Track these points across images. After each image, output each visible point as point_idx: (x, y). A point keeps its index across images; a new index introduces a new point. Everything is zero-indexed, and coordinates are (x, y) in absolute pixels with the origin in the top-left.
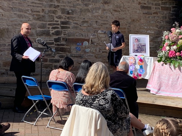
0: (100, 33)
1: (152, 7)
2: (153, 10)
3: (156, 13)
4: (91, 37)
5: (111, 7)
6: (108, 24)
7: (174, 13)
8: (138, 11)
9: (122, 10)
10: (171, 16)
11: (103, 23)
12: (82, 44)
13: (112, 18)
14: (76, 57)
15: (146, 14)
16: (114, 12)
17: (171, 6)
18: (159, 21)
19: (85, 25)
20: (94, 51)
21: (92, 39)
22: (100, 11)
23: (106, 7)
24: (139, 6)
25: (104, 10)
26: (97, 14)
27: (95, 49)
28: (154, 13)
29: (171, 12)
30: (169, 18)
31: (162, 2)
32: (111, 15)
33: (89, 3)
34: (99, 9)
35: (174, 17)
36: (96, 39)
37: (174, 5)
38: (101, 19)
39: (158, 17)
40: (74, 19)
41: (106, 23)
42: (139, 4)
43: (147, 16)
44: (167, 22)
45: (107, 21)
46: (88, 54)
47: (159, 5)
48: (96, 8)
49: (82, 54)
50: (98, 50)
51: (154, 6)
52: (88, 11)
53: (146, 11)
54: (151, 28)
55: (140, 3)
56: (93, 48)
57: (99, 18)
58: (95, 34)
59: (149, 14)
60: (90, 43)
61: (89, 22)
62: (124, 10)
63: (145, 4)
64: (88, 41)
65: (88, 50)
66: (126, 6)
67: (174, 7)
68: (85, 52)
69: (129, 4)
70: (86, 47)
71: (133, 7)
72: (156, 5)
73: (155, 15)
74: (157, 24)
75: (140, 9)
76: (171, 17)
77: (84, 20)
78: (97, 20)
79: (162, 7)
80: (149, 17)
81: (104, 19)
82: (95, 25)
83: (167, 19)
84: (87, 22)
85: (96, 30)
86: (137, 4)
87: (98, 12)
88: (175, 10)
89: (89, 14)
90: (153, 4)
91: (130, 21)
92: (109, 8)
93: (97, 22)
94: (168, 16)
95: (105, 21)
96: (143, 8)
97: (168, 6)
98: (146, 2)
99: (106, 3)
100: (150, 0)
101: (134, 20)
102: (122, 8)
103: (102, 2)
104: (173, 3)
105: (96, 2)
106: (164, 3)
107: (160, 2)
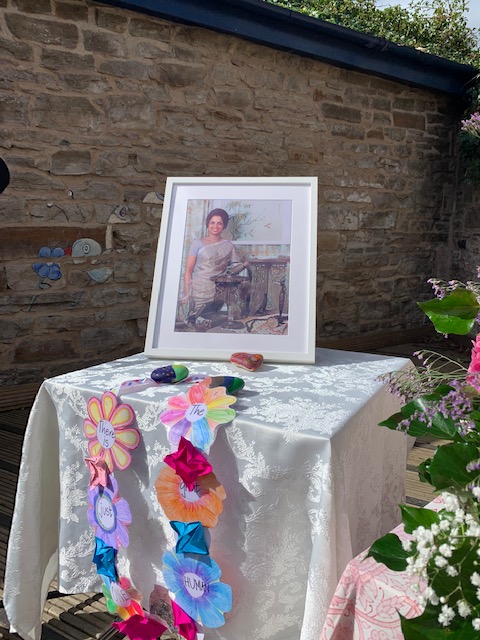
1: (364, 111)
2: (367, 124)
3: (377, 134)
4: (114, 219)
5: (200, 99)
7: (436, 137)
8: (314, 125)
9: (250, 119)
10: (425, 147)
11: (165, 161)
12: (68, 251)
13: (207, 145)
14: (47, 304)
15: (343, 134)
16: (212, 122)
17: (424, 114)
18: (389, 162)
19: (73, 168)
20: (132, 277)
21: (119, 228)
22: (147, 115)
23: (177, 97)
24: (318, 105)
25: (170, 111)
26: (133, 125)
27: (135, 267)
28: (370, 135)
29: (426, 135)
30: (418, 153)
31: (397, 99)
32: (200, 131)
33: (87, 72)
34: (142, 104)
35: (434, 151)
36: (138, 227)
37: (435, 113)
38: (154, 146)
39: (385, 148)
41: (180, 162)
42: (316, 100)
43: (348, 143)
44: (412, 167)
45: (184, 155)
46: (106, 291)
47: (388, 110)
48: (124, 97)
49: (73, 290)
51: (372, 111)
52: (88, 108)
53: (342, 125)
54: (362, 183)
55: (318, 95)
56: (125, 266)
57: (146, 141)
58: (132, 206)
59: (352, 137)
60: (109, 245)
61: (96, 156)
62: (257, 114)
63: (338, 98)
64: (98, 235)
65: (101, 274)
66: (263, 101)
67: (433, 119)
68: (89, 283)
69: (276, 95)
70: (89, 261)
71: (294, 108)
72: (376, 106)
73: (374, 141)
74: (382, 171)
75: (320, 114)
76: (426, 152)
77: (65, 149)
78: (134, 150)
79: (396, 115)
80: (354, 147)
81: (169, 147)
82: (129, 173)
83: (414, 157)
84: (86, 156)
85: (134, 193)
86: (311, 99)
87: (135, 115)
88: (436, 128)
89: (90, 123)
90: (365, 102)
91: (284, 158)
92: (190, 102)
93: (135, 156)
94: (417, 146)
95: (174, 154)
96: (333, 112)
97: (414, 113)
98: (341, 94)
99: (172, 79)
100: (356, 88)
101: (297, 157)
102: (248, 110)
103: (156, 75)
104: (432, 103)
105: (126, 71)
106: (404, 103)
107: (390, 97)
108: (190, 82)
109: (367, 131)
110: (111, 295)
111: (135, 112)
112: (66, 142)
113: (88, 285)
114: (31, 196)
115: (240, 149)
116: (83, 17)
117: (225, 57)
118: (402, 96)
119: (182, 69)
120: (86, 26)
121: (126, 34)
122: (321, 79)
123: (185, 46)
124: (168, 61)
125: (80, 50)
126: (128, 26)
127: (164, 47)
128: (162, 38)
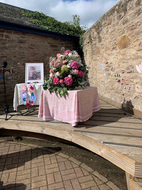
0: (19, 65)
1: (58, 45)
2: (59, 48)
4: (12, 68)
5: (26, 45)
6: (25, 57)
8: (49, 49)
9: (36, 48)
11: (21, 57)
12: (4, 74)
13: (28, 54)
15: (55, 50)
16: (29, 49)
17: (71, 45)
19: (4, 59)
20: (16, 78)
21: (13, 69)
22: (17, 49)
23: (22, 45)
24: (49, 45)
25: (21, 48)
26: (14, 51)
27: (16, 76)
31: (65, 43)
32: (27, 51)
33: (6, 42)
34: (16, 47)
36: (16, 69)
37: (73, 45)
38: (19, 54)
41: (23, 57)
42: (49, 44)
45: (24, 55)
46: (11, 81)
48: (12, 46)
50: (19, 77)
51: (60, 45)
52: (6, 48)
53: (54, 48)
55: (49, 43)
56: (14, 76)
57: (17, 53)
58: (15, 65)
60: (11, 72)
61: (8, 57)
62: (38, 47)
63: (53, 43)
64: (9, 71)
65: (10, 78)
66: (38, 45)
67: (73, 46)
69: (41, 43)
70: (8, 76)
71: (44, 46)
72: (61, 44)
75: (50, 47)
77: (2, 55)
78: (15, 55)
79: (65, 46)
80: (57, 52)
81: (21, 54)
82: (14, 59)
84: (6, 57)
85: (15, 63)
86: (48, 44)
88: (74, 48)
89: (7, 51)
90: (59, 44)
91: (43, 55)
92: (25, 46)
93: (15, 56)
95: (22, 55)
96: (52, 46)
97: (69, 45)
98: (54, 42)
99: (21, 42)
100: (56, 41)
101: (46, 55)
102: (36, 47)
103: (18, 41)
104: (72, 43)
105: (12, 41)
106: (67, 44)
107: (64, 42)
108: (24, 42)
110: (12, 82)
111: (15, 48)
112: (3, 54)
113: (8, 80)
115: (34, 54)
116: (4, 32)
117: (31, 37)
118: (66, 42)
119: (23, 40)
120: (5, 34)
121: (12, 35)
122: (50, 40)
123: (23, 36)
124: (20, 39)
125: (4, 38)
126: (13, 33)
127: (19, 36)
128: (19, 35)
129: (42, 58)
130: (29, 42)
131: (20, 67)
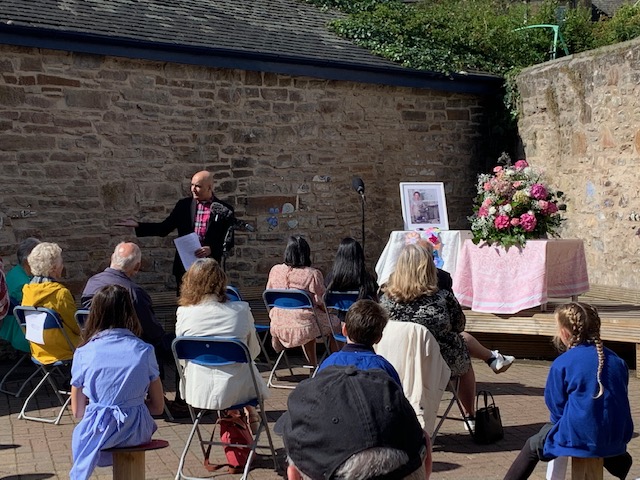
0: (316, 182)
1: (428, 112)
2: (430, 121)
3: (437, 127)
4: (299, 192)
5: (338, 118)
6: (333, 159)
7: (478, 124)
8: (397, 126)
9: (362, 126)
10: (470, 132)
11: (323, 156)
12: (281, 211)
13: (342, 145)
14: (268, 240)
15: (415, 130)
16: (345, 132)
17: (468, 108)
18: (445, 145)
19: (285, 164)
20: (307, 225)
21: (302, 197)
22: (315, 131)
23: (328, 119)
24: (400, 112)
25: (324, 127)
26: (309, 138)
27: (308, 220)
28: (432, 129)
29: (471, 123)
30: (466, 137)
31: (449, 101)
32: (339, 138)
33: (291, 112)
34: (313, 125)
35: (477, 134)
36: (309, 196)
37: (477, 106)
38: (319, 149)
39: (442, 136)
40: (260, 153)
41: (329, 156)
42: (398, 109)
43: (419, 135)
44: (462, 147)
45: (331, 152)
47: (443, 109)
48: (305, 123)
49: (281, 232)
50: (314, 222)
51: (433, 112)
52: (290, 130)
53: (414, 124)
54: (428, 162)
55: (400, 106)
56: (303, 219)
57: (314, 146)
58: (308, 183)
59: (421, 131)
60: (297, 207)
61: (294, 157)
62: (366, 124)
63: (411, 106)
64: (292, 201)
65: (293, 223)
66: (369, 115)
67: (475, 111)
68: (287, 228)
70: (288, 216)
71: (386, 116)
72: (435, 108)
73: (435, 132)
74: (441, 152)
75: (401, 119)
76: (471, 136)
77: (282, 154)
78: (310, 152)
79: (448, 111)
80: (422, 138)
81: (324, 148)
83: (463, 140)
84: (289, 157)
85: (309, 176)
86: (395, 110)
88: (478, 117)
89: (292, 140)
90: (428, 106)
91: (381, 149)
92: (334, 121)
93: (310, 155)
94: (465, 132)
95: (326, 152)
96: (409, 116)
97: (461, 108)
98: (413, 103)
99: (326, 109)
100: (422, 98)
101: (389, 148)
102: (361, 121)
103: (318, 108)
104: (473, 100)
105: (305, 109)
106: (455, 103)
107: (444, 100)
108: (334, 109)
109: (430, 125)
111: (309, 131)
112: (282, 150)
113: (287, 230)
114: (267, 180)
115: (358, 146)
116: (289, 84)
117: (351, 92)
118: (451, 98)
119: (330, 103)
120: (291, 88)
121: (307, 90)
122: (403, 97)
123: (331, 90)
124: (323, 100)
125: (288, 102)
126: (308, 85)
127: (321, 92)
128: (321, 88)
129: (377, 161)
130: (347, 108)
131: (319, 189)
